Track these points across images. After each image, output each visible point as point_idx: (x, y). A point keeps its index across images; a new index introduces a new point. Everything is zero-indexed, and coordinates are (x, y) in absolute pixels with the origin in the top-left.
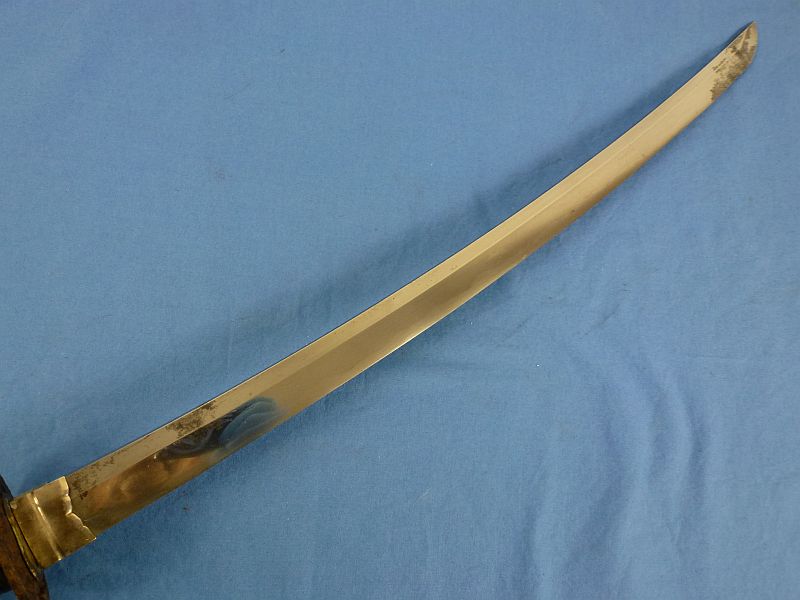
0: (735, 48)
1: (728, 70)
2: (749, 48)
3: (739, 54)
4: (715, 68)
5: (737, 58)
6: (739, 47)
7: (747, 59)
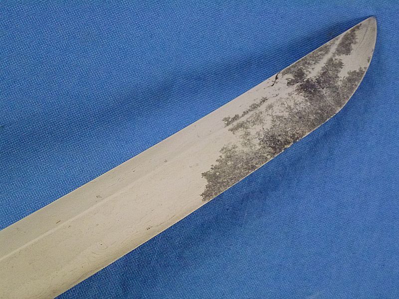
0: (300, 75)
1: (268, 125)
2: (343, 74)
3: (309, 88)
4: (228, 122)
5: (300, 98)
6: (313, 72)
7: (329, 100)
